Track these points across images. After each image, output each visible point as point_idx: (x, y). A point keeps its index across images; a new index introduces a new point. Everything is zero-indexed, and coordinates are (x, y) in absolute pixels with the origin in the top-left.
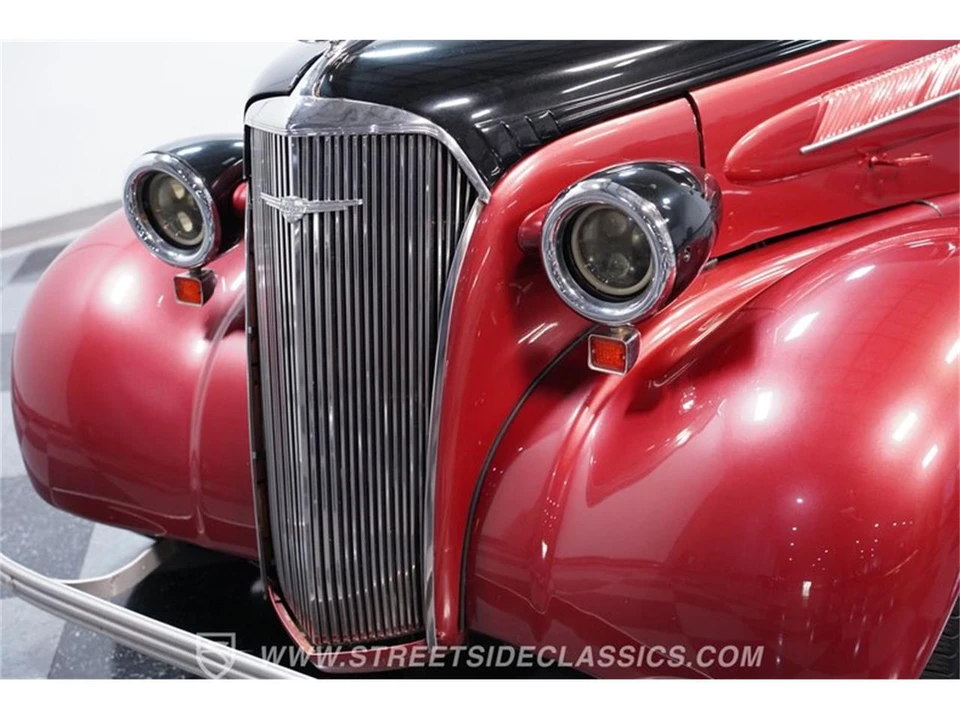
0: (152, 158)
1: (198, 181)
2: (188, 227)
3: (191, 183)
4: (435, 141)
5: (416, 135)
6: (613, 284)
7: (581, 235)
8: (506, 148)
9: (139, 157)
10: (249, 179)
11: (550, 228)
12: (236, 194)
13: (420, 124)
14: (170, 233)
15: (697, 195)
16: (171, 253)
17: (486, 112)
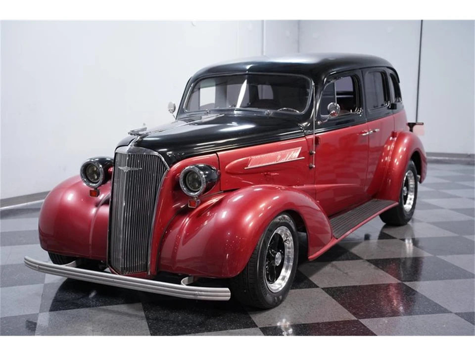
0: (89, 160)
1: (101, 166)
2: (96, 177)
3: (99, 166)
4: (158, 157)
5: (154, 155)
6: (194, 189)
7: (188, 178)
8: (174, 160)
9: (86, 160)
10: (114, 166)
11: (181, 176)
12: (109, 170)
13: (156, 153)
14: (90, 179)
15: (215, 173)
16: (91, 184)
17: (171, 152)
